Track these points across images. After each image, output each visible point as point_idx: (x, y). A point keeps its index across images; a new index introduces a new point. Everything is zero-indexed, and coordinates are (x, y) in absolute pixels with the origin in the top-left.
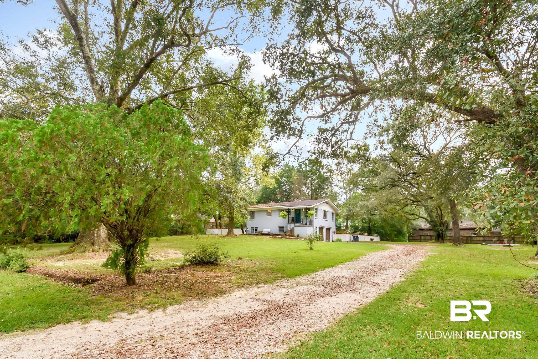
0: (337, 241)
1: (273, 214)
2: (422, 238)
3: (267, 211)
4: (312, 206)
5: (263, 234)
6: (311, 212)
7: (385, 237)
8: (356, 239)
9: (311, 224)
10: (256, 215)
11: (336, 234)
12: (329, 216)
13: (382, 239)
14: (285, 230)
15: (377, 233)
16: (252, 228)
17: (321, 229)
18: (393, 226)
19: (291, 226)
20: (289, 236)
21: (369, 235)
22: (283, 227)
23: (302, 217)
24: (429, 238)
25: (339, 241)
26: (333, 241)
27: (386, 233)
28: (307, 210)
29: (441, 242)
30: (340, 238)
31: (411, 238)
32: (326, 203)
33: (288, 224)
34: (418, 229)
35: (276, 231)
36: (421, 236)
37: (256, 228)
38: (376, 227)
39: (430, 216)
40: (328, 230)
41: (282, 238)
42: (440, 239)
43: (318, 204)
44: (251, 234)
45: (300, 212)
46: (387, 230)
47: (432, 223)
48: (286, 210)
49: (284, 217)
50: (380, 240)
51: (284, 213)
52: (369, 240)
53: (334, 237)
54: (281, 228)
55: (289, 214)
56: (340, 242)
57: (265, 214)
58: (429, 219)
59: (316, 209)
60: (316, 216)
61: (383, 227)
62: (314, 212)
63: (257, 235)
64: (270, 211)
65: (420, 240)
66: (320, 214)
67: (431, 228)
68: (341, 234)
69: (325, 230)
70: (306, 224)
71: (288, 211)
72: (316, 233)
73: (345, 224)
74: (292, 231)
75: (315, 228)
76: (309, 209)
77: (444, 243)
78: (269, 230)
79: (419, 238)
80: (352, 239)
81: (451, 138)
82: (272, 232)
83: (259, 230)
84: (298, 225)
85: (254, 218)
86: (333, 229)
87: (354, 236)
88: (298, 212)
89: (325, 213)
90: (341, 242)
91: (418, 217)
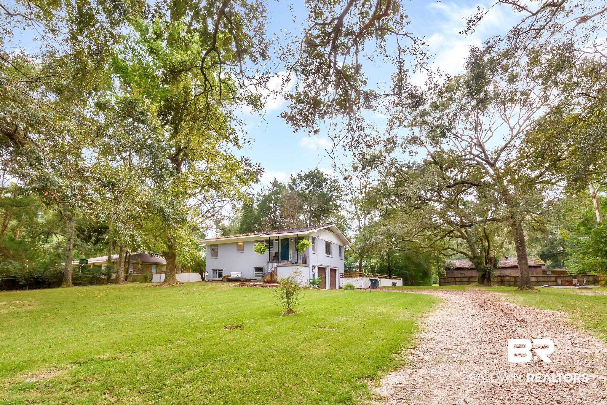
0: (346, 289)
1: (246, 248)
2: (458, 280)
3: (237, 243)
4: (306, 233)
5: (230, 280)
6: (305, 241)
7: (409, 281)
8: (374, 284)
9: (305, 262)
10: (220, 251)
11: (345, 277)
12: (335, 250)
13: (405, 283)
14: (264, 272)
15: (399, 275)
16: (214, 270)
17: (322, 270)
18: (418, 265)
19: (272, 266)
20: (268, 282)
21: (390, 277)
22: (262, 268)
23: (291, 252)
24: (466, 279)
25: (350, 287)
26: (340, 288)
27: (411, 276)
28: (298, 239)
29: (487, 286)
30: (351, 284)
31: (442, 280)
32: (329, 229)
33: (269, 262)
34: (452, 268)
35: (250, 274)
36: (455, 278)
37: (221, 271)
38: (398, 267)
39: (473, 251)
40: (333, 271)
41: (255, 285)
42: (485, 281)
43: (315, 231)
44: (213, 281)
45: (288, 244)
46: (412, 271)
47: (475, 260)
48: (266, 241)
49: (261, 251)
50: (403, 285)
51: (263, 245)
52: (391, 285)
53: (343, 282)
54: (259, 270)
55: (269, 248)
56: (351, 289)
57: (234, 249)
58: (470, 253)
59: (314, 239)
60: (314, 249)
61: (406, 267)
62: (310, 242)
63: (221, 281)
64: (241, 244)
65: (455, 283)
66: (321, 247)
67: (474, 266)
68: (352, 276)
69: (328, 272)
70: (297, 262)
71: (269, 243)
72: (314, 275)
73: (358, 264)
74: (274, 273)
75: (311, 268)
76: (302, 238)
77: (490, 286)
78: (240, 273)
79: (453, 280)
80: (369, 284)
81: (520, 127)
82: (244, 276)
83: (224, 274)
84: (284, 264)
85: (217, 256)
86: (341, 270)
87: (371, 280)
88: (285, 243)
89: (328, 245)
90: (354, 289)
91: (455, 252)
